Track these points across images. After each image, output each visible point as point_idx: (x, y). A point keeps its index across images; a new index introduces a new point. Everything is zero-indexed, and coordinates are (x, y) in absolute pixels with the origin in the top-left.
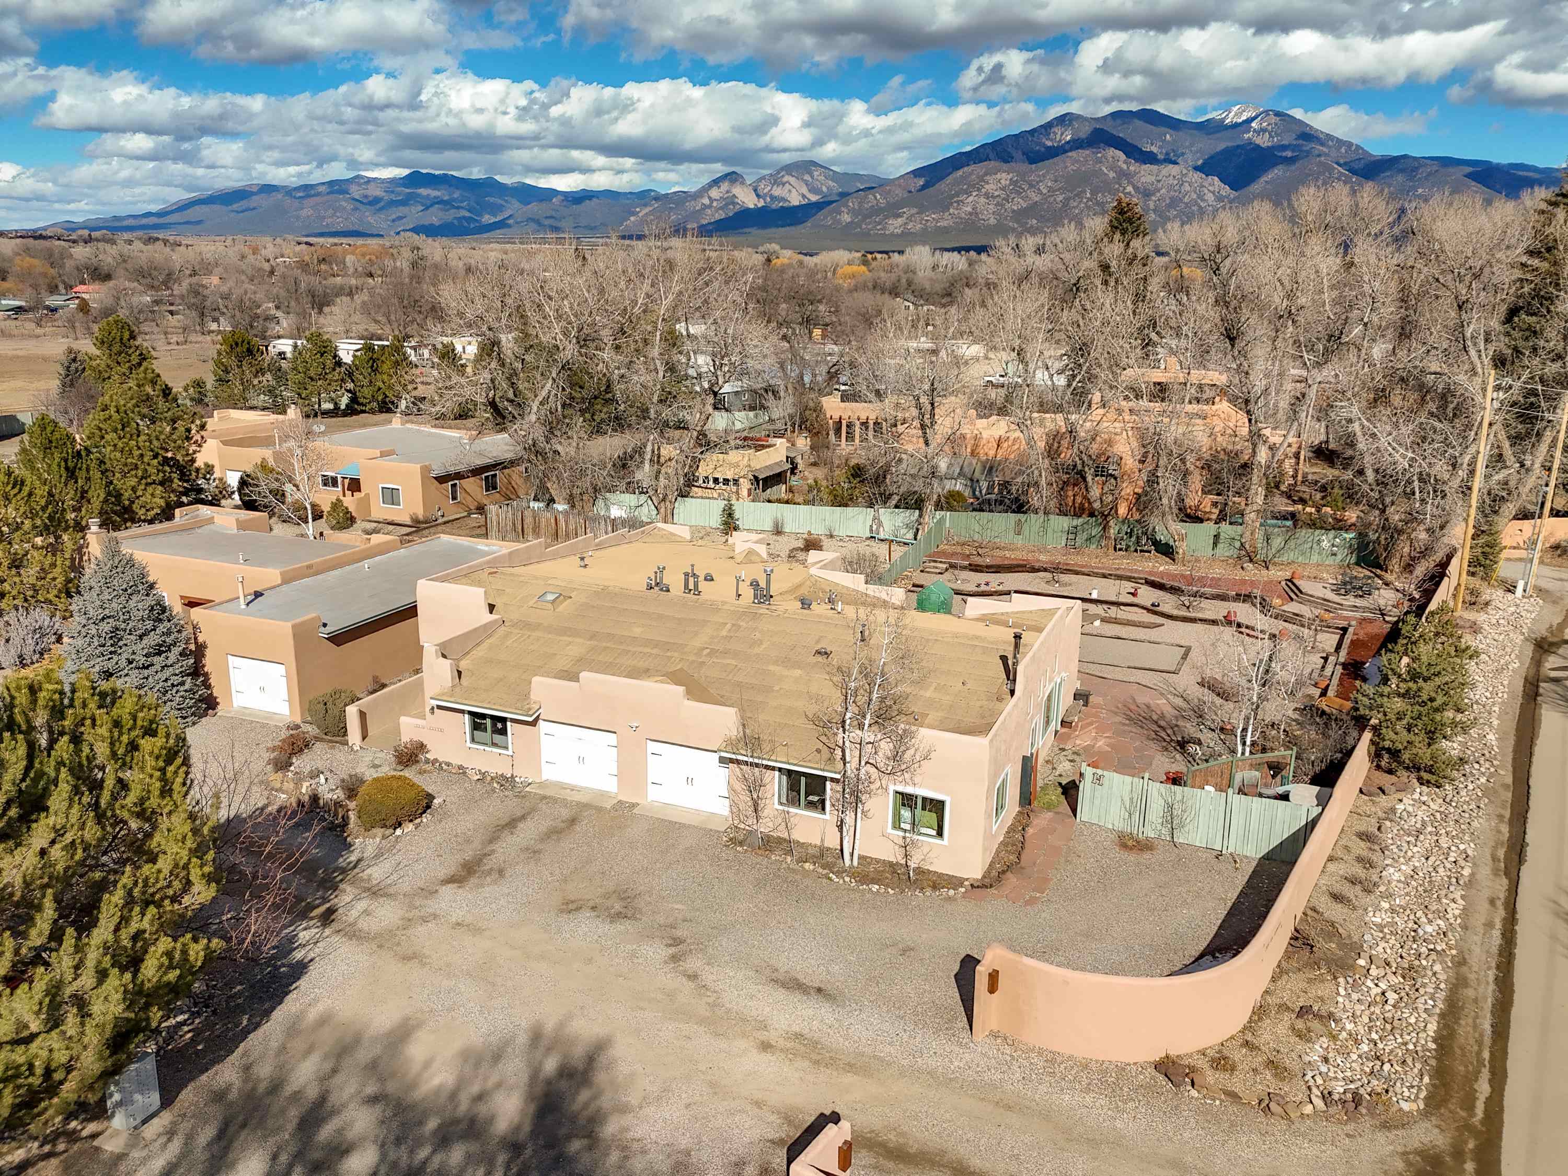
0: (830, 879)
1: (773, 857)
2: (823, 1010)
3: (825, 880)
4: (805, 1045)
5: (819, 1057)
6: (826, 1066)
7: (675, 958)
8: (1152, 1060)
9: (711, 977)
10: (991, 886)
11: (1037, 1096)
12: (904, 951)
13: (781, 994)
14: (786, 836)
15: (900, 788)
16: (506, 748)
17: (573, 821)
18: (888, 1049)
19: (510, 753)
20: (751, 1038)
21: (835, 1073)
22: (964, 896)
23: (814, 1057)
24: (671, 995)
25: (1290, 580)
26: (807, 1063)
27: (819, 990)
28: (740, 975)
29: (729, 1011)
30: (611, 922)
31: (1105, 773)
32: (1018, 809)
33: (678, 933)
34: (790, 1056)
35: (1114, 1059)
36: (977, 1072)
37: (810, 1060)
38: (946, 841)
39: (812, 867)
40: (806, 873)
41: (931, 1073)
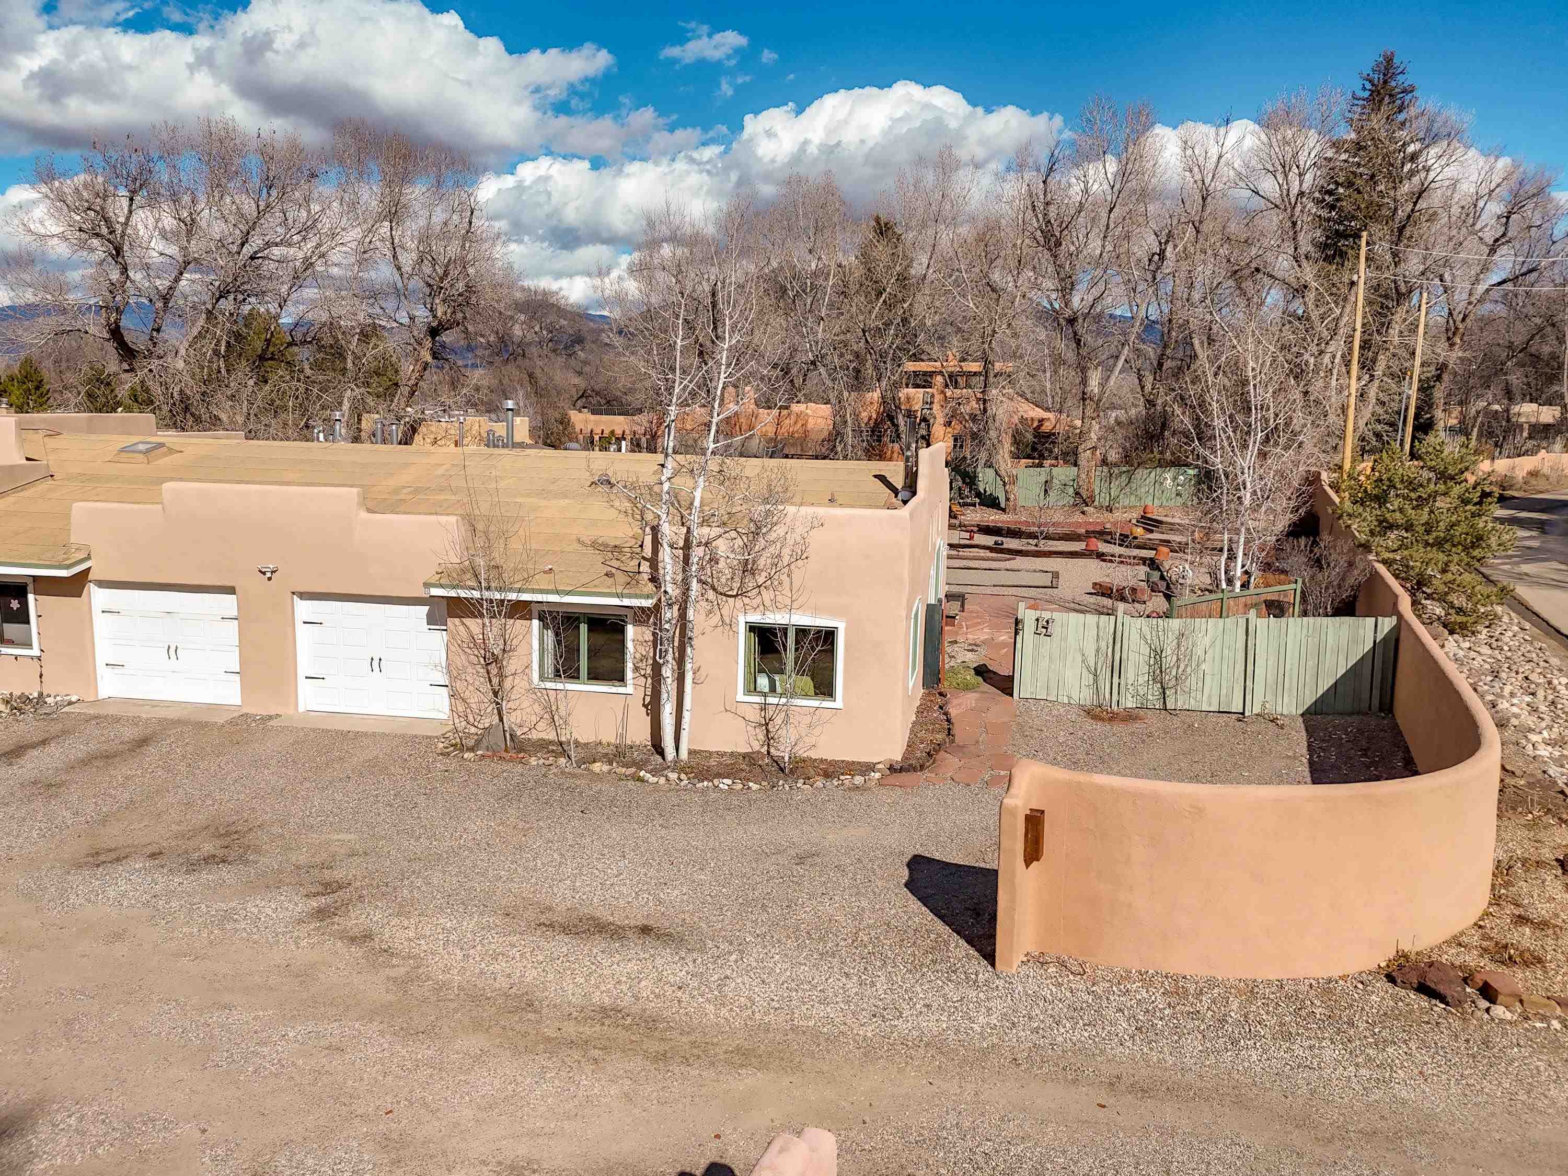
0: (641, 780)
1: (533, 761)
2: (659, 961)
3: (631, 784)
4: (627, 1028)
5: (663, 1047)
6: (686, 1061)
7: (321, 914)
8: (1373, 967)
9: (401, 935)
10: (922, 767)
11: (1189, 1062)
12: (801, 860)
13: (562, 945)
14: (552, 736)
15: (756, 618)
16: (29, 645)
17: (143, 742)
18: (820, 1011)
19: (35, 652)
20: (496, 1030)
21: (709, 1074)
22: (880, 783)
23: (654, 1046)
24: (305, 975)
25: (1142, 517)
26: (636, 1064)
27: (645, 930)
28: (469, 924)
29: (441, 987)
30: (187, 872)
31: (1056, 615)
32: (922, 691)
33: (338, 874)
34: (596, 1053)
35: (1300, 975)
36: (1036, 1031)
37: (646, 1055)
38: (839, 703)
39: (606, 768)
40: (599, 777)
41: (937, 1045)
